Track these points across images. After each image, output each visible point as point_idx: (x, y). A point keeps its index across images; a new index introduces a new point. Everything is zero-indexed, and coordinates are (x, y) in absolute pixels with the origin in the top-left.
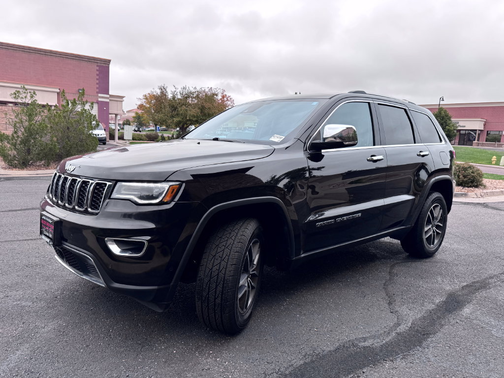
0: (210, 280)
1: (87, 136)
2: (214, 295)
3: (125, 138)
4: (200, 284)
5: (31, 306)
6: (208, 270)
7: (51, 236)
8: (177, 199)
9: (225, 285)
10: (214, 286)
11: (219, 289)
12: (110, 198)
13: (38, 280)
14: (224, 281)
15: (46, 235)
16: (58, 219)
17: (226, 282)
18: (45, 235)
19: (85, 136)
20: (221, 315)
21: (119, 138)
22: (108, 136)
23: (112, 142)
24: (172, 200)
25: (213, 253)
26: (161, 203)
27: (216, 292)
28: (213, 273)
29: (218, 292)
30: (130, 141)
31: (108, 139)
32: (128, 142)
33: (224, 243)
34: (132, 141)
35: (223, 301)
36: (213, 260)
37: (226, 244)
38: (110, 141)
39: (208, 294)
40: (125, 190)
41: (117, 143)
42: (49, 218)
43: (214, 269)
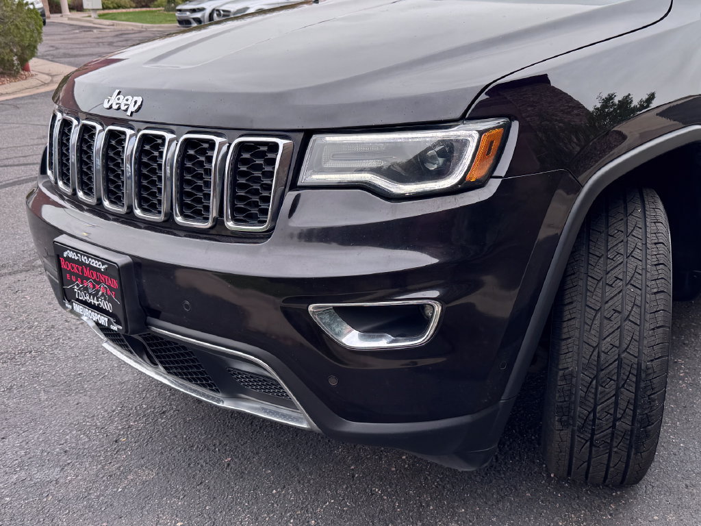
0: (596, 377)
1: (14, 7)
2: (612, 411)
3: (85, 6)
4: (566, 388)
5: (61, 481)
6: (587, 351)
7: (107, 306)
8: (502, 169)
9: (642, 385)
10: (611, 388)
11: (627, 395)
12: (294, 186)
13: (43, 396)
14: (638, 376)
15: (85, 303)
16: (127, 260)
17: (643, 375)
18: (78, 300)
19: (9, 9)
20: (629, 456)
21: (71, 8)
22: (47, 4)
23: (54, 18)
24: (490, 175)
25: (594, 301)
26: (464, 186)
27: (616, 403)
28: (603, 355)
29: (623, 404)
30: (99, 12)
31: (47, 13)
32: (94, 15)
33: (617, 272)
34: (102, 12)
35: (637, 425)
36: (597, 322)
37: (625, 273)
38: (52, 15)
39: (594, 410)
40: (335, 157)
41: (69, 19)
42: (97, 258)
43: (605, 346)
